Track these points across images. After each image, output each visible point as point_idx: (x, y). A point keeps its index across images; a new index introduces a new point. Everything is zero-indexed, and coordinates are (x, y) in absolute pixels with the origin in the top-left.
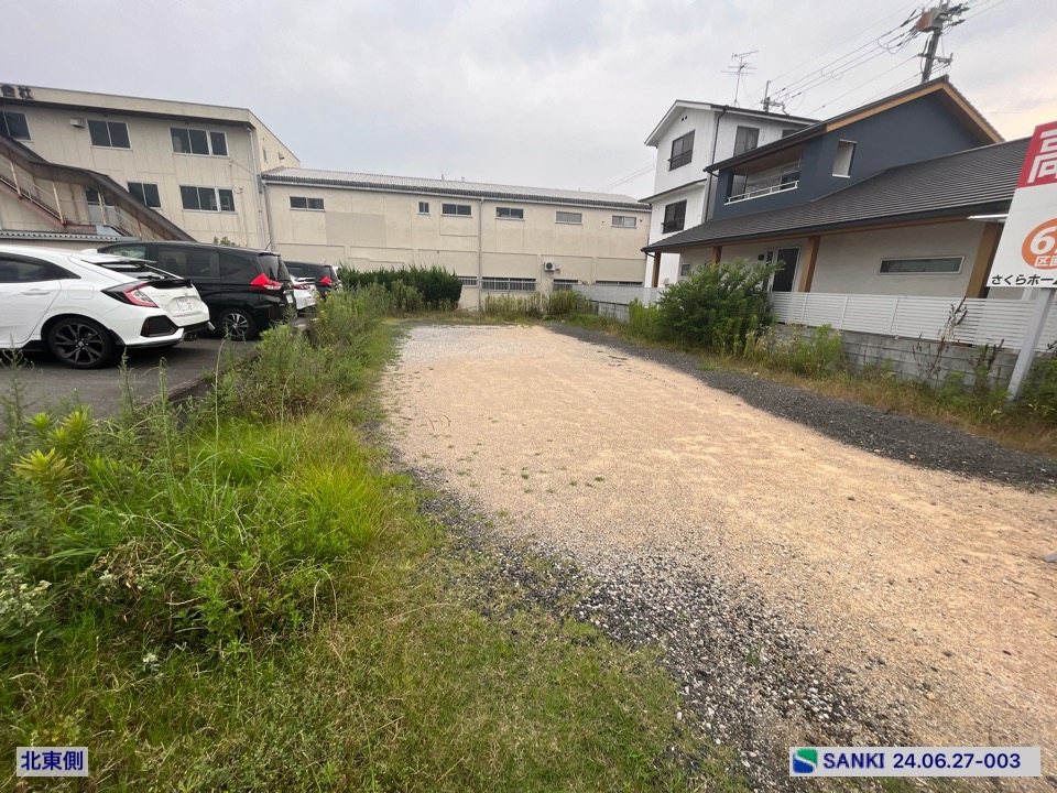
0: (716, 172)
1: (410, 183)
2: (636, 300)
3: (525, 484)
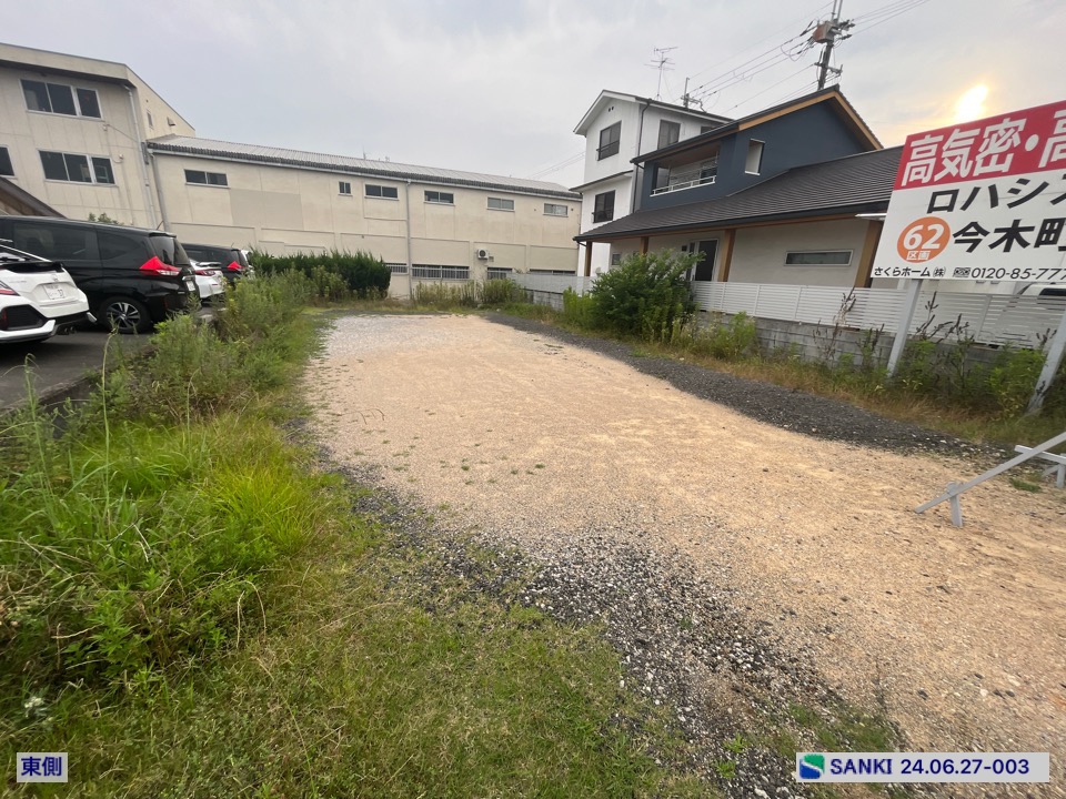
0: (642, 164)
1: (328, 161)
2: (570, 289)
3: (466, 476)
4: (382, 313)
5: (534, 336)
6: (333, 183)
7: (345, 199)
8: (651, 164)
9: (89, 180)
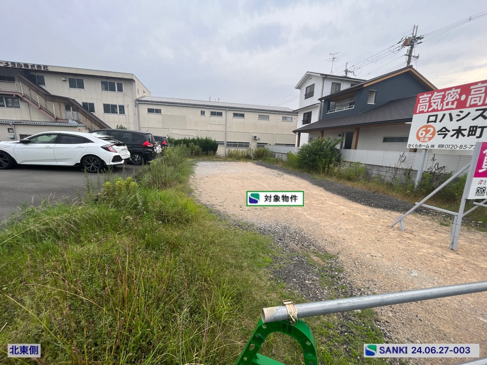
0: (323, 101)
1: (197, 103)
2: (290, 152)
4: (214, 161)
5: (273, 171)
6: (199, 111)
7: (203, 117)
8: (327, 100)
9: (117, 113)
